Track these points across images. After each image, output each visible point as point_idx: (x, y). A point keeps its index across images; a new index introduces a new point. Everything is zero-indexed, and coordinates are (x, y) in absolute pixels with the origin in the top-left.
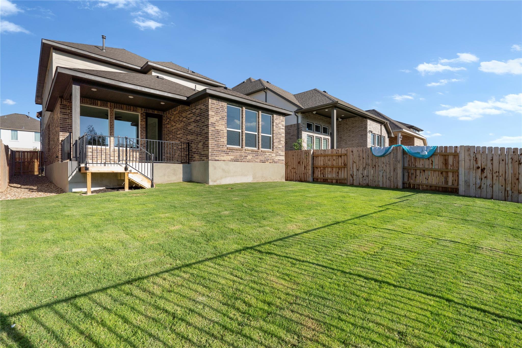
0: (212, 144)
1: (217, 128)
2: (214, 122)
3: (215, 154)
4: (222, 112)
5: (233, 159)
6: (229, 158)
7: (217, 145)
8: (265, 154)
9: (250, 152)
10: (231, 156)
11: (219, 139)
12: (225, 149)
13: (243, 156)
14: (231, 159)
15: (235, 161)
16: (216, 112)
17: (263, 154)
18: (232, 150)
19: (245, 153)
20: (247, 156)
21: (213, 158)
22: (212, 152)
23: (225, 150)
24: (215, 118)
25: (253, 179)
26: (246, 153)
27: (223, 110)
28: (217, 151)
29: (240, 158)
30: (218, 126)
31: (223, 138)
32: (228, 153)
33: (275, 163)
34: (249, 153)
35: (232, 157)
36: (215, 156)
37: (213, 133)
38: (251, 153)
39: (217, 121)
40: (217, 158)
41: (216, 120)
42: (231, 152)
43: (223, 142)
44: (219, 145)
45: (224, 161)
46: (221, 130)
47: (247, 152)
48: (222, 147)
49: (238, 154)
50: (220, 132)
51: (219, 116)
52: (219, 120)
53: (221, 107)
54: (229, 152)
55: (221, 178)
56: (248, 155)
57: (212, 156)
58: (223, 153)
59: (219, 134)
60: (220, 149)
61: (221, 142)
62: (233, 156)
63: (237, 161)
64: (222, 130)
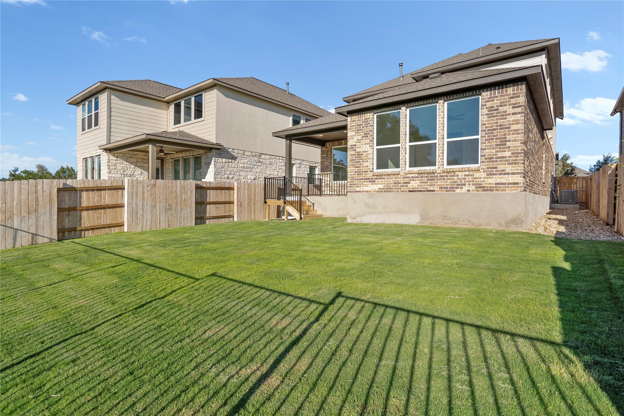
0: (351, 172)
1: (358, 150)
2: (354, 144)
3: (355, 184)
4: (366, 127)
5: (383, 189)
6: (376, 187)
7: (358, 172)
8: (453, 176)
9: (416, 175)
10: (379, 184)
11: (360, 164)
12: (370, 175)
13: (400, 183)
14: (379, 189)
15: (385, 191)
16: (357, 130)
17: (447, 176)
18: (380, 176)
19: (404, 178)
20: (409, 183)
21: (352, 189)
22: (351, 182)
23: (369, 177)
24: (355, 139)
25: (422, 219)
26: (407, 178)
27: (367, 124)
28: (357, 179)
29: (395, 186)
30: (360, 147)
31: (367, 161)
32: (375, 181)
33: (484, 190)
34: (412, 177)
35: (381, 186)
36: (355, 187)
37: (353, 158)
38: (417, 177)
39: (359, 141)
40: (358, 189)
41: (357, 140)
42: (379, 179)
43: (367, 166)
44: (360, 172)
45: (367, 191)
46: (364, 152)
47: (408, 175)
48: (365, 174)
49: (392, 180)
50: (362, 154)
51: (360, 135)
52: (361, 140)
53: (364, 122)
54: (377, 179)
55: (364, 215)
56: (410, 180)
57: (352, 187)
58: (367, 182)
59: (360, 157)
60: (362, 177)
61: (364, 167)
62: (382, 184)
63: (389, 191)
64: (366, 152)
